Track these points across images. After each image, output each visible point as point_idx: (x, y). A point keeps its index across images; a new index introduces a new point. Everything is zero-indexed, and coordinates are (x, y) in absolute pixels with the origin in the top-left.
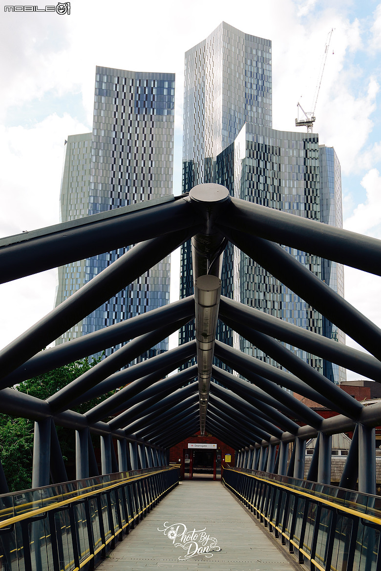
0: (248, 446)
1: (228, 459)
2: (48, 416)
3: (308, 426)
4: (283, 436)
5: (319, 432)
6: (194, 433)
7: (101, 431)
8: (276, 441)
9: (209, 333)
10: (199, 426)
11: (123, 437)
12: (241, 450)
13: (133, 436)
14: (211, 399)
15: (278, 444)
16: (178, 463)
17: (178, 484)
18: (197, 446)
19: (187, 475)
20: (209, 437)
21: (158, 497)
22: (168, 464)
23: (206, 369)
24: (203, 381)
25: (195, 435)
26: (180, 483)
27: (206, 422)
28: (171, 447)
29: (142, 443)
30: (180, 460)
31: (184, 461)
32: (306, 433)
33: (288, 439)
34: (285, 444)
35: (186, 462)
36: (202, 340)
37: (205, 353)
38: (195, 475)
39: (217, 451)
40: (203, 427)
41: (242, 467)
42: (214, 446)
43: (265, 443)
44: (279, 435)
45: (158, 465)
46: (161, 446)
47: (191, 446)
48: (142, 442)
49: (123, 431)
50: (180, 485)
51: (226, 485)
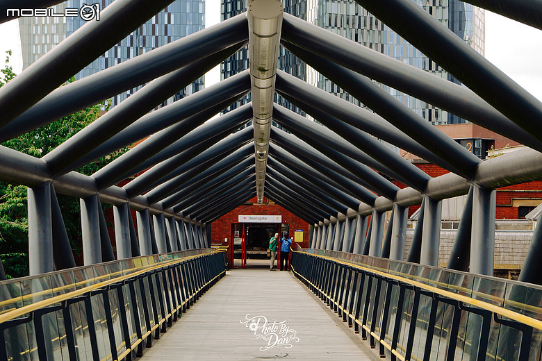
0: (329, 218)
1: (299, 236)
2: (46, 180)
3: (409, 189)
4: (376, 202)
5: (423, 195)
6: (247, 200)
7: (115, 199)
8: (366, 209)
9: (268, 67)
10: (255, 189)
11: (145, 207)
12: (318, 224)
13: (159, 205)
14: (271, 150)
15: (370, 214)
16: (225, 244)
17: (224, 274)
18: (252, 219)
19: (237, 261)
20: (270, 206)
21: (197, 292)
22: (209, 246)
23: (264, 112)
24: (259, 127)
25: (248, 202)
26: (227, 273)
27: (266, 184)
28: (213, 221)
29: (170, 215)
30: (226, 240)
31: (232, 241)
32: (407, 198)
33: (383, 207)
34: (380, 213)
35: (235, 243)
36: (259, 75)
37: (263, 92)
38: (249, 262)
39: (283, 225)
40: (260, 191)
41: (319, 248)
42: (277, 219)
43: (352, 213)
44: (371, 202)
45: (195, 247)
46: (198, 220)
47: (242, 219)
48: (171, 213)
49: (144, 199)
50: (228, 275)
51: (296, 275)
